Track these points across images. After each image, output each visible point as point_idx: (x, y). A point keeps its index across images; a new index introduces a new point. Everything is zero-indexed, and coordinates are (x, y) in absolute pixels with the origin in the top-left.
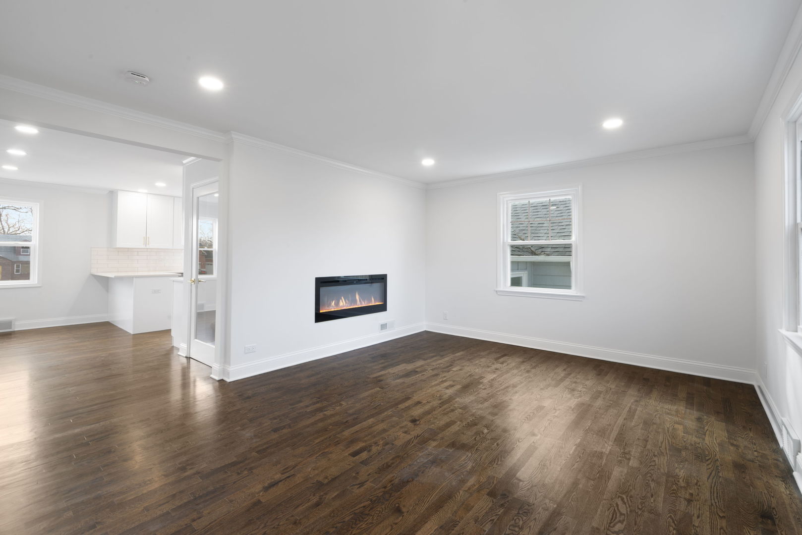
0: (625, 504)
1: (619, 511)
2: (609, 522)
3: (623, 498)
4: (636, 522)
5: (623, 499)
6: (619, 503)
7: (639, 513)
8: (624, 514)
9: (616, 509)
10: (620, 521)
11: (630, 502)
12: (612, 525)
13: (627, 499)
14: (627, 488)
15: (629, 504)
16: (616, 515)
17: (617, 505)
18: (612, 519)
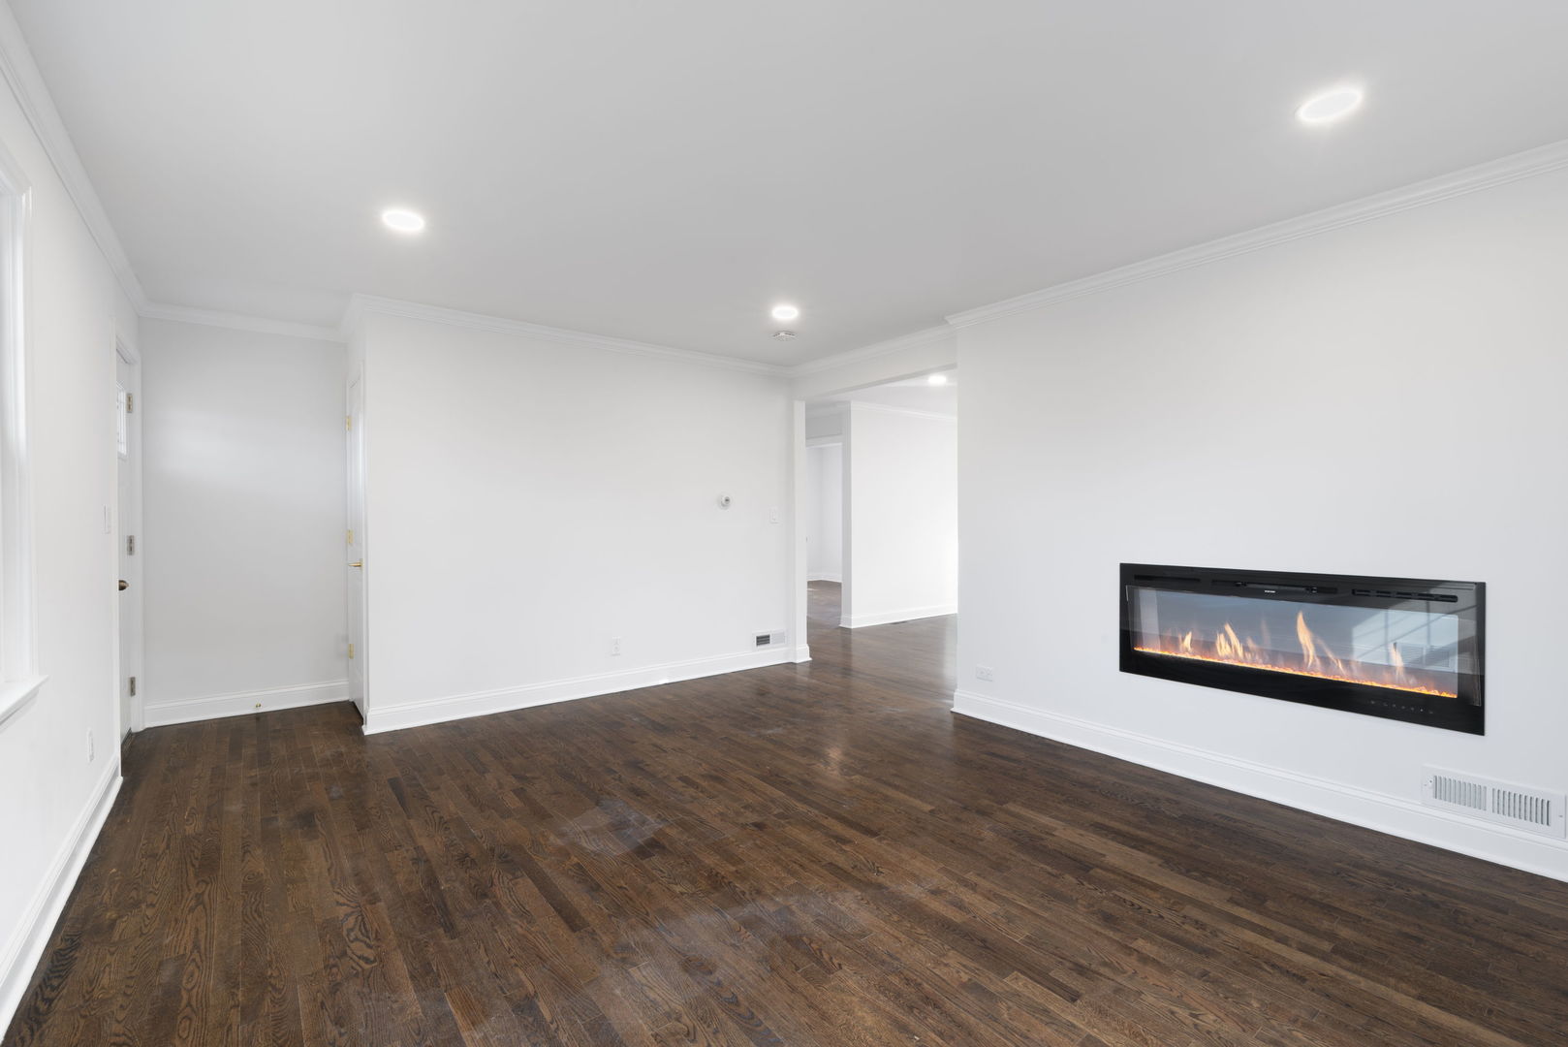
0: (359, 958)
1: (362, 941)
2: (366, 919)
3: (366, 963)
4: (331, 944)
5: (367, 960)
6: (369, 951)
7: (331, 960)
8: (352, 942)
9: (368, 941)
10: (352, 930)
11: (354, 965)
12: (360, 918)
13: (361, 967)
14: (371, 984)
15: (354, 961)
16: (362, 934)
17: (369, 947)
18: (364, 924)
